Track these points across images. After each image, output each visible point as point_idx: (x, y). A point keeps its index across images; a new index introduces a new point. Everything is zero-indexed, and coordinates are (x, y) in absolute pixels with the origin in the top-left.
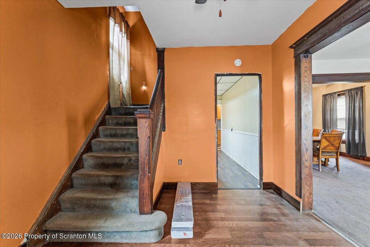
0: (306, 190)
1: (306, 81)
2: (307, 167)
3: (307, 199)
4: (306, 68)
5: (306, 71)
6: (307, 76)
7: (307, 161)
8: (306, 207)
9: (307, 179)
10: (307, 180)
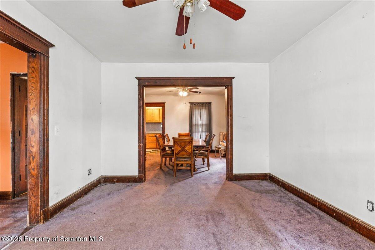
0: (33, 202)
1: (34, 83)
2: (34, 176)
3: (33, 212)
4: (33, 69)
5: (33, 71)
6: (35, 77)
7: (33, 169)
8: (32, 220)
9: (34, 189)
10: (34, 191)
